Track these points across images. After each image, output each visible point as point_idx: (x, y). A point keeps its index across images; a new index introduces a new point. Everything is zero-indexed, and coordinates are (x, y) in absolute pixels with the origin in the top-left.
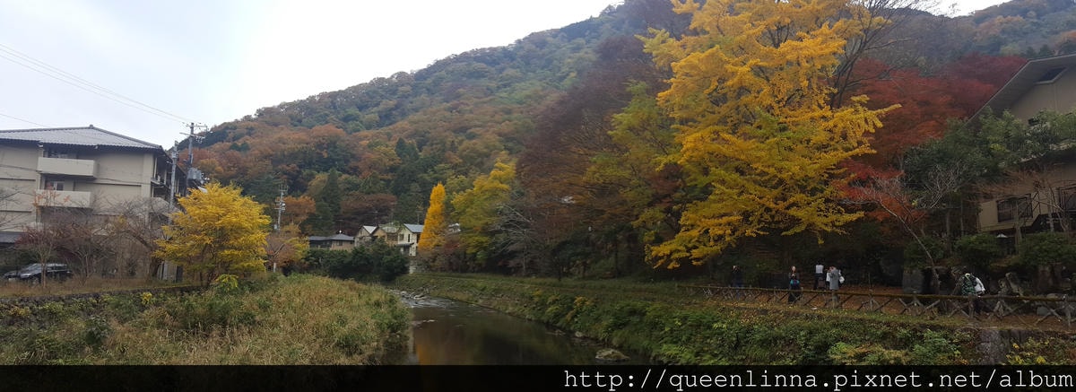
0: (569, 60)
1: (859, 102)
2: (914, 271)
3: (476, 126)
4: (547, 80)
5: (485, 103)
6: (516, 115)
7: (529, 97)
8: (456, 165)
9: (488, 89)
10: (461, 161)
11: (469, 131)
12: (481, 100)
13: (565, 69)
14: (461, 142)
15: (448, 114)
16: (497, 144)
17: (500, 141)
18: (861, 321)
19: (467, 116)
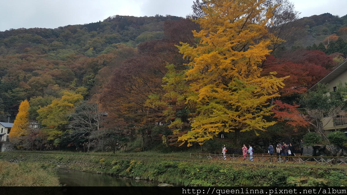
0: (90, 41)
1: (272, 74)
2: (309, 147)
3: (38, 69)
4: (78, 50)
5: (42, 57)
6: (61, 66)
7: (69, 57)
8: (27, 89)
9: (44, 50)
10: (30, 87)
11: (34, 72)
12: (40, 55)
13: (87, 45)
14: (30, 77)
15: (20, 60)
16: (52, 80)
17: (54, 79)
18: (298, 168)
19: (32, 63)
